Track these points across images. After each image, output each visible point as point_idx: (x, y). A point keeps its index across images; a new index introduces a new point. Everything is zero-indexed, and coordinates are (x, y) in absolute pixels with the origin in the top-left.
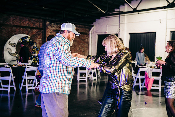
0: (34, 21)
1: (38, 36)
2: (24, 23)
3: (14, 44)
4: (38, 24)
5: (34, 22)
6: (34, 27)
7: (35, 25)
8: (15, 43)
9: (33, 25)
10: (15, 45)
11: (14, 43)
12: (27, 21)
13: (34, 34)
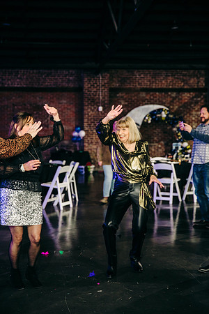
0: (185, 75)
1: (195, 105)
2: (163, 82)
4: (194, 81)
5: (184, 78)
6: (185, 87)
7: (187, 83)
9: (182, 84)
12: (170, 78)
13: (185, 103)
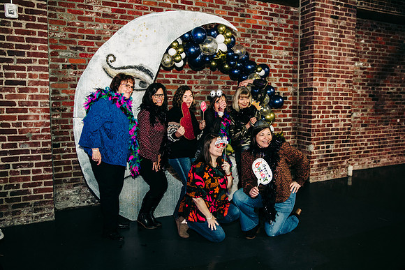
3: (141, 74)
8: (147, 65)
10: (147, 78)
11: (141, 68)
